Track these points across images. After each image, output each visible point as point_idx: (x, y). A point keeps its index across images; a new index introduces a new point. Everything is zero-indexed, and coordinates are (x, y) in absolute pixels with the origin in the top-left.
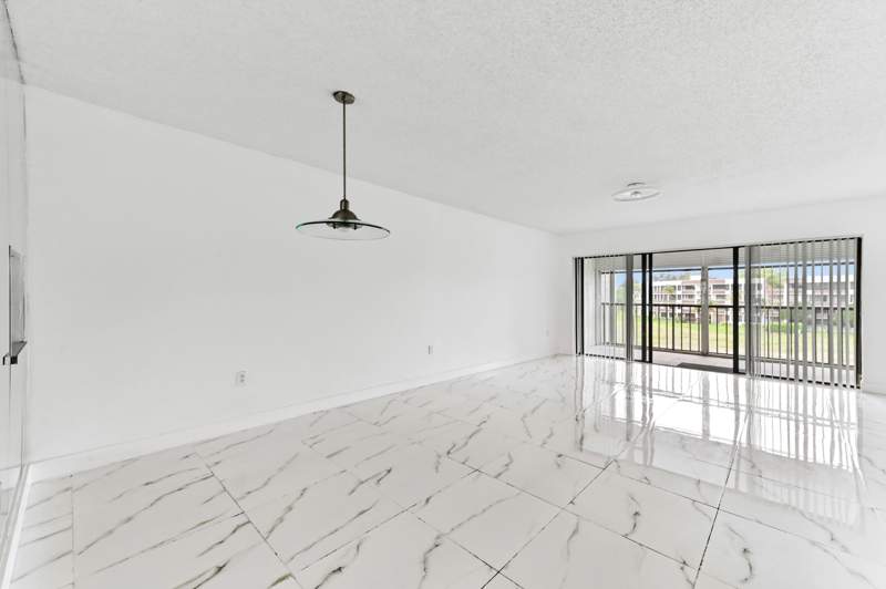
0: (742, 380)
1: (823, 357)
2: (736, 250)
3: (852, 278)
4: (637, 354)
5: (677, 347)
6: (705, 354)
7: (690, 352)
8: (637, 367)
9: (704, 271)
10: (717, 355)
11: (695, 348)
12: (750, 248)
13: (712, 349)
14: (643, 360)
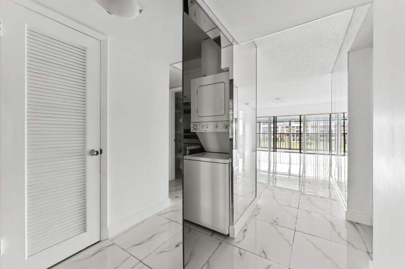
0: (302, 155)
1: (322, 149)
2: (300, 116)
3: (329, 124)
4: (272, 150)
5: (282, 147)
6: (290, 149)
7: (285, 149)
8: (272, 153)
9: (290, 122)
10: (293, 149)
11: (287, 147)
12: (304, 115)
13: (292, 147)
14: (274, 151)
